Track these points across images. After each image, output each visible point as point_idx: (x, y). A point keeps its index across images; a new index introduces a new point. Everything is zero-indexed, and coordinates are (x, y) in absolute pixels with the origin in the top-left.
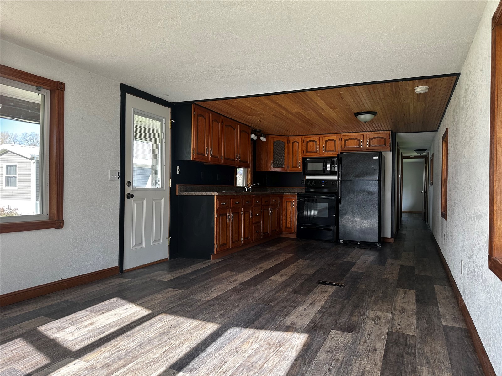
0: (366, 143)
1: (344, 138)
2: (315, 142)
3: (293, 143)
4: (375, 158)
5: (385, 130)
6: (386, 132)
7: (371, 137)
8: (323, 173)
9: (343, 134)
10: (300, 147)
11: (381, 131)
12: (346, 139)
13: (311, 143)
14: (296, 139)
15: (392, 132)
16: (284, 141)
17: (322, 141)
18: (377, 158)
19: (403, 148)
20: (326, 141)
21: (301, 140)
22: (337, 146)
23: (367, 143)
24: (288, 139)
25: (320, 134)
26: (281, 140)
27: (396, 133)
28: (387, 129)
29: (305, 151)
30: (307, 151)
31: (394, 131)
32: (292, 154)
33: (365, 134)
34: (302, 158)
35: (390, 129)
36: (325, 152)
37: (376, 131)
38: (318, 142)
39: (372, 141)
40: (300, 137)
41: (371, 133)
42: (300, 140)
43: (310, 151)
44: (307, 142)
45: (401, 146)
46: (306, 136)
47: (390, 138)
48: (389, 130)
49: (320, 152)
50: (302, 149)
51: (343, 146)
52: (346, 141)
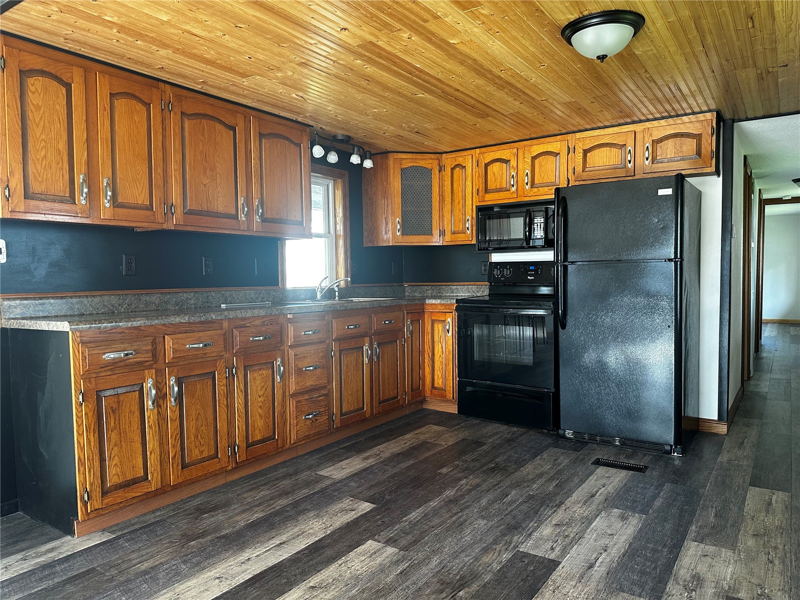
0: (642, 155)
1: (580, 144)
2: (507, 162)
3: (453, 169)
4: (662, 192)
5: (697, 110)
6: (701, 117)
7: (657, 135)
8: (525, 245)
9: (578, 135)
10: (469, 178)
11: (686, 114)
12: (587, 147)
13: (496, 167)
14: (460, 160)
15: (720, 118)
16: (429, 167)
17: (524, 158)
18: (669, 191)
19: (761, 177)
20: (534, 158)
21: (470, 161)
22: (562, 168)
23: (644, 155)
24: (439, 160)
25: (517, 139)
26: (422, 163)
27: (734, 121)
28: (705, 108)
29: (480, 190)
30: (487, 191)
31: (727, 115)
32: (452, 200)
33: (638, 127)
34: (474, 207)
35: (713, 107)
36: (532, 187)
37: (671, 117)
38: (513, 163)
39: (661, 148)
40: (469, 152)
41: (656, 123)
42: (468, 160)
43: (494, 187)
44: (487, 165)
45: (756, 171)
46: (483, 150)
47: (712, 134)
48: (710, 111)
49: (520, 188)
50: (474, 183)
51: (579, 168)
52: (586, 152)
